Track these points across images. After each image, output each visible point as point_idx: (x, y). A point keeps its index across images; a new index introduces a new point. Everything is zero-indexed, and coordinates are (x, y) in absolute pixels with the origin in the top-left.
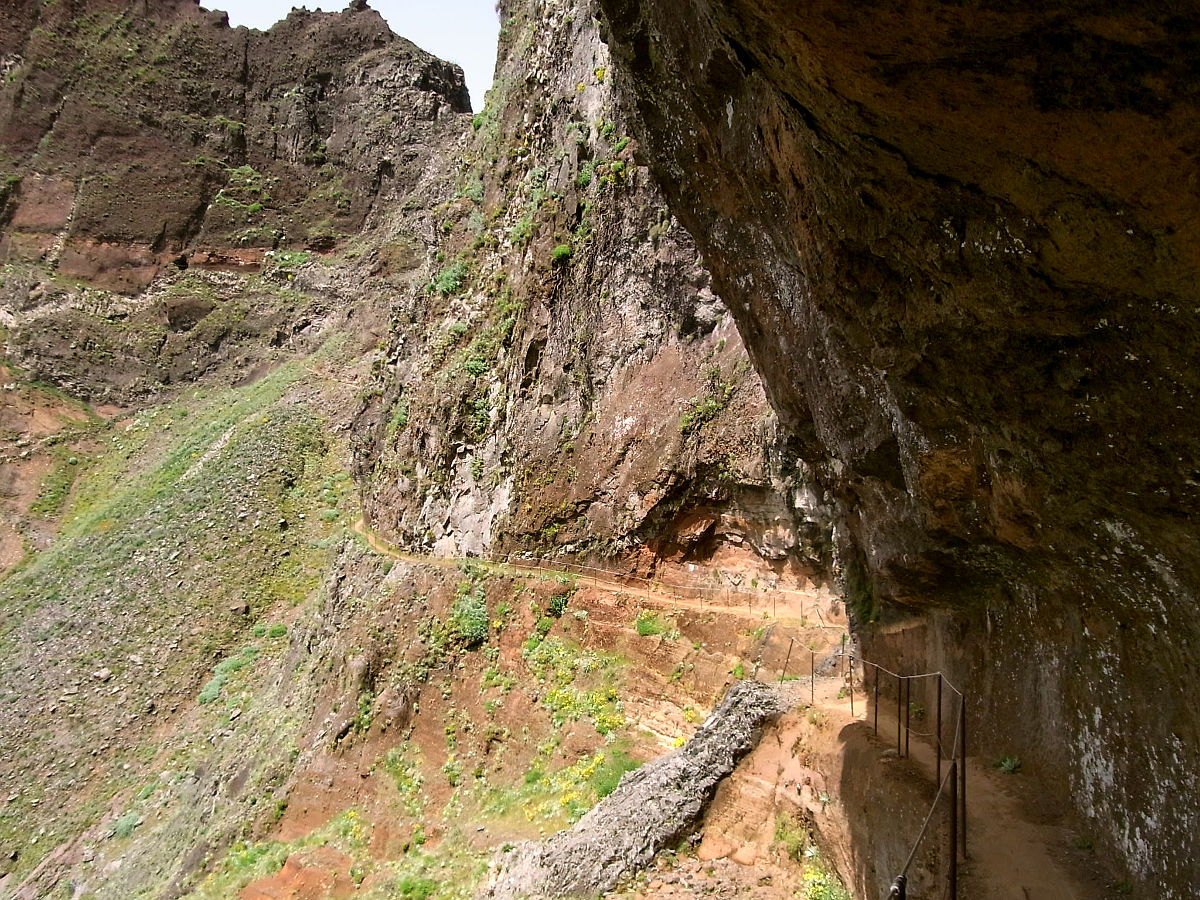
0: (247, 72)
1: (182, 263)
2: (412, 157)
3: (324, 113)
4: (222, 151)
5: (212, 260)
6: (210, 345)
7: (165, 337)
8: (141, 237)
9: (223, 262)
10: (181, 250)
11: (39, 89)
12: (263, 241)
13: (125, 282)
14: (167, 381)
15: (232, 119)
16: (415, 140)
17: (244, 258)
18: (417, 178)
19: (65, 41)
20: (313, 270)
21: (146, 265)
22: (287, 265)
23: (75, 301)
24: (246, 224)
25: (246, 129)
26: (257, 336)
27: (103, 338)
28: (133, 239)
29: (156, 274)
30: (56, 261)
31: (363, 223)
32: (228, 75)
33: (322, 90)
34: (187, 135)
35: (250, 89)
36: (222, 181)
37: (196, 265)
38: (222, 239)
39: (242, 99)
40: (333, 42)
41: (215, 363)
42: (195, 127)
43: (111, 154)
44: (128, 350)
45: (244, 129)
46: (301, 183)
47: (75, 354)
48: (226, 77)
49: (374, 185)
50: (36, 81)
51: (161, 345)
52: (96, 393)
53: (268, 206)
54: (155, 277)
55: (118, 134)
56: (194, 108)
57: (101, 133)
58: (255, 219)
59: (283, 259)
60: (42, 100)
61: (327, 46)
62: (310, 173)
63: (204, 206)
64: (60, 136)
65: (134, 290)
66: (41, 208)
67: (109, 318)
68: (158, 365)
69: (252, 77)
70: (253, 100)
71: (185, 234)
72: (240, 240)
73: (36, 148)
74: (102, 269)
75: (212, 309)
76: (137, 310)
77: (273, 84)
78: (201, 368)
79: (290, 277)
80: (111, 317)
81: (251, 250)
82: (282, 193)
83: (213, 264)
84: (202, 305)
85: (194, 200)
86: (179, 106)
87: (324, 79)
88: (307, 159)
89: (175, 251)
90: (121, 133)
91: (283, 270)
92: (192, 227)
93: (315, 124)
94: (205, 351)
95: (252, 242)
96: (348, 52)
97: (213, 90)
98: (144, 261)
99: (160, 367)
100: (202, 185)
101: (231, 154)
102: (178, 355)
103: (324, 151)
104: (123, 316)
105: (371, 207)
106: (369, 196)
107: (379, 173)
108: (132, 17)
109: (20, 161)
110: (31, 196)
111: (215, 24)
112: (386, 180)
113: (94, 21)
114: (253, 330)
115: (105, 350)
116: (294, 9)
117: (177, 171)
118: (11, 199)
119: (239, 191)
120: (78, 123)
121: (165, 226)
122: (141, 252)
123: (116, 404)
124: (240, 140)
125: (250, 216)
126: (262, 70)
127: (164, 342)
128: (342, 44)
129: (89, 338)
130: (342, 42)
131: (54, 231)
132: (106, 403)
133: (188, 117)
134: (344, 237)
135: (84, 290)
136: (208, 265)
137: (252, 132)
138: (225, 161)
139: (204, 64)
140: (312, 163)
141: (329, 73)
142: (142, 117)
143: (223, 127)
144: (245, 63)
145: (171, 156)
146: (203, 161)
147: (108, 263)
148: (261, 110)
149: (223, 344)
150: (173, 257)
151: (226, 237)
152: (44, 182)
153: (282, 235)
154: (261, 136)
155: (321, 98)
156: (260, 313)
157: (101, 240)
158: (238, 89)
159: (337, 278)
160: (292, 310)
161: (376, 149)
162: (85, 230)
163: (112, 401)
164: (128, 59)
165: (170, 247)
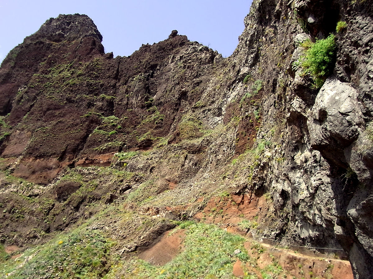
0: (118, 74)
1: (72, 166)
2: (198, 84)
3: (153, 83)
4: (101, 110)
5: (87, 162)
6: (75, 208)
7: (53, 205)
8: (54, 154)
9: (92, 162)
10: (73, 159)
11: (29, 96)
12: (113, 148)
13: (43, 178)
14: (48, 231)
15: (109, 95)
16: (200, 74)
17: (102, 159)
18: (202, 93)
19: (43, 76)
20: (139, 158)
21: (54, 169)
22: (124, 159)
23: (14, 188)
24: (107, 141)
25: (115, 99)
26: (100, 199)
27: (21, 207)
28: (51, 155)
29: (58, 172)
30: (13, 170)
31: (169, 130)
32: (109, 77)
33: (153, 73)
34: (85, 103)
35: (119, 81)
36: (98, 122)
37: (79, 165)
38: (93, 151)
39: (114, 86)
40: (159, 50)
41: (76, 218)
42: (90, 100)
43: (50, 118)
44: (32, 213)
45: (113, 99)
46: (138, 117)
47: (4, 216)
48: (108, 77)
49: (176, 106)
50: (29, 93)
51: (50, 209)
52: (9, 238)
53: (119, 131)
54: (58, 174)
55: (55, 109)
56: (91, 92)
57: (48, 109)
58: (112, 138)
59: (123, 156)
60: (28, 100)
61: (156, 52)
62: (143, 112)
63: (87, 136)
64: (32, 114)
65: (46, 182)
66: (15, 146)
67: (28, 197)
68: (45, 221)
69: (120, 76)
70: (120, 86)
71: (76, 151)
72: (102, 149)
73: (21, 120)
74: (34, 172)
75: (80, 187)
76: (44, 192)
77: (129, 76)
78: (67, 222)
79: (125, 164)
80: (30, 196)
81: (107, 154)
82: (128, 124)
83: (87, 164)
84: (75, 185)
85: (83, 133)
86: (84, 91)
87: (153, 67)
88: (142, 105)
89: (70, 160)
90: (57, 108)
91: (122, 161)
92: (80, 147)
93: (148, 89)
94: (71, 211)
95: (108, 150)
96: (166, 53)
97: (101, 83)
98: (54, 166)
99: (46, 222)
100: (88, 126)
101: (106, 111)
102: (57, 215)
103: (152, 101)
104: (36, 196)
105: (174, 119)
106: (173, 113)
107: (179, 99)
108: (73, 63)
109: (13, 127)
110: (12, 141)
111: (106, 58)
112: (183, 102)
113: (58, 68)
114: (98, 195)
115: (21, 213)
116: (143, 45)
117: (78, 120)
118: (4, 143)
119: (106, 126)
120: (40, 107)
121: (67, 147)
122: (53, 161)
123: (18, 245)
124: (111, 104)
125: (109, 137)
126: (125, 71)
127: (52, 208)
128: (164, 50)
129: (14, 207)
130: (164, 49)
131: (17, 156)
132: (13, 244)
133: (87, 96)
134: (158, 139)
135: (21, 183)
136: (84, 165)
137: (117, 99)
138: (102, 114)
139: (99, 74)
140: (145, 107)
141: (156, 64)
142: (67, 99)
143: (103, 98)
144: (118, 71)
145: (76, 114)
146: (90, 114)
147: (37, 169)
148: (122, 89)
149: (82, 206)
150: (68, 163)
151: (95, 149)
152: (20, 134)
153: (124, 144)
154: (121, 100)
155: (152, 77)
156: (104, 185)
157: (36, 158)
158: (113, 82)
159: (151, 159)
160: (122, 181)
161: (178, 87)
162: (31, 154)
163: (16, 243)
164: (67, 78)
165: (68, 158)
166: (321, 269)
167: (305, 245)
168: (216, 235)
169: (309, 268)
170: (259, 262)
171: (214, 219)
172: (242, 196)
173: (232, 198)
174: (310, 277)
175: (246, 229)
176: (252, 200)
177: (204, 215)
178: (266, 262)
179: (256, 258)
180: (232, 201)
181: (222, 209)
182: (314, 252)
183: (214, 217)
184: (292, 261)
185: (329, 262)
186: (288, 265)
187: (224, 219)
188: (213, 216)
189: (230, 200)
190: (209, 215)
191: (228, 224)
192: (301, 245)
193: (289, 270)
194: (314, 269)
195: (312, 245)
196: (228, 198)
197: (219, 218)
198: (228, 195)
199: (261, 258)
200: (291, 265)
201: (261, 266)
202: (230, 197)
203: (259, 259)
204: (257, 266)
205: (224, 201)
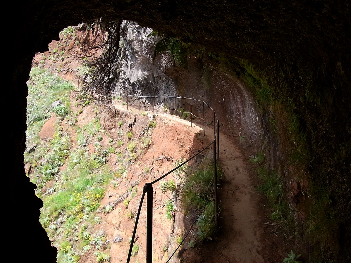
166: (140, 129)
167: (135, 93)
168: (44, 83)
169: (129, 127)
170: (81, 117)
171: (54, 63)
172: (87, 33)
173: (76, 35)
174: (128, 140)
175: (84, 75)
176: (97, 38)
177: (43, 58)
178: (89, 118)
179: (78, 113)
180: (76, 39)
181: (64, 50)
182: (144, 103)
183: (55, 61)
184: (113, 116)
185: (152, 119)
186: (108, 123)
187: (64, 62)
188: (53, 59)
189: (74, 38)
190: (49, 58)
191: (67, 69)
192: (130, 94)
193: (108, 130)
194: (134, 129)
195: (142, 93)
196: (72, 36)
197: (59, 63)
198: (72, 32)
199: (84, 112)
200: (112, 122)
201: (81, 124)
202: (74, 33)
203: (81, 114)
204: (76, 124)
205: (67, 39)
